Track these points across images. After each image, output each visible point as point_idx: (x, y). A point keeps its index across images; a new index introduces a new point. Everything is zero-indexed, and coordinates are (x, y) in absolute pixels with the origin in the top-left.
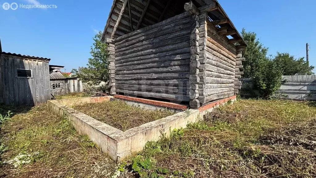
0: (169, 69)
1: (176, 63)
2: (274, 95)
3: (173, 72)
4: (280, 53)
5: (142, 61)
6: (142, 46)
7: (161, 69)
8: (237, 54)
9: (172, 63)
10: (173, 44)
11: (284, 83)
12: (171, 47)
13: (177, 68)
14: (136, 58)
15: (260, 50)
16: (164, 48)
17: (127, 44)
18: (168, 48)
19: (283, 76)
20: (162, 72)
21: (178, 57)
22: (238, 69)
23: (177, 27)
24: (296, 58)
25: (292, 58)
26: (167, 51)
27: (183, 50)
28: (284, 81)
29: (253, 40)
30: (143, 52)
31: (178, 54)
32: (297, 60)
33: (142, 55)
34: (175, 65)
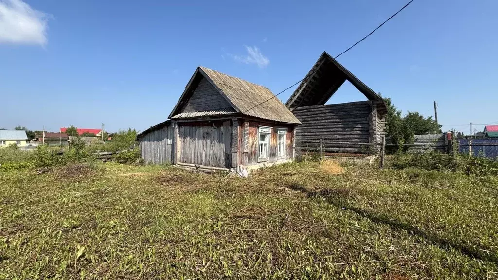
0: (352, 133)
1: (357, 129)
2: (409, 151)
3: (355, 135)
4: (410, 112)
5: (325, 127)
6: (325, 116)
7: (345, 133)
8: (381, 119)
9: (355, 129)
10: (354, 118)
11: (416, 140)
12: (353, 119)
13: (358, 132)
14: (319, 124)
15: (396, 113)
16: (347, 120)
17: (309, 113)
18: (350, 120)
19: (415, 136)
20: (345, 135)
21: (359, 126)
22: (382, 130)
23: (357, 109)
24: (425, 117)
25: (421, 117)
26: (349, 121)
27: (362, 122)
28: (417, 140)
29: (389, 104)
30: (326, 121)
31: (359, 124)
32: (426, 119)
33: (326, 122)
34: (356, 131)
